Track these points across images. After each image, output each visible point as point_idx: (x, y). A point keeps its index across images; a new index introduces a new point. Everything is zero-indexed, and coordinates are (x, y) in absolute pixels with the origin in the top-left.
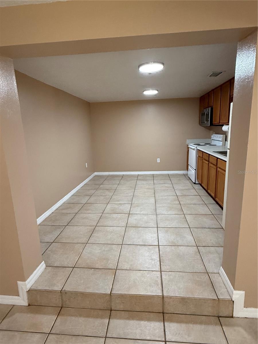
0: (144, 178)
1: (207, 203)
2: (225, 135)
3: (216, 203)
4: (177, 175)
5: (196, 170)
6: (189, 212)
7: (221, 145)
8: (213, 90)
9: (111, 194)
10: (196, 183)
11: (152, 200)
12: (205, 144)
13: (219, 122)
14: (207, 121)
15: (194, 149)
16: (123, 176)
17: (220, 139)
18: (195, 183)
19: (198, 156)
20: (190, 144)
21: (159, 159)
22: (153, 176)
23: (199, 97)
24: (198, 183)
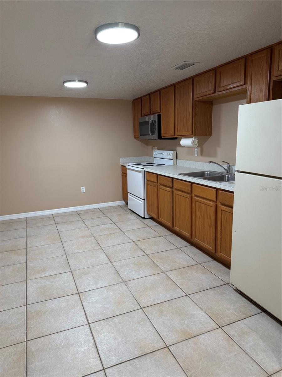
0: (66, 219)
1: (180, 247)
2: (175, 152)
3: (189, 245)
4: (112, 208)
5: (144, 199)
6: (169, 268)
7: (172, 164)
8: (159, 91)
9: (23, 259)
10: (146, 217)
11: (102, 257)
12: (148, 163)
13: (174, 134)
14: (153, 132)
15: (140, 172)
16: (27, 220)
17: (171, 157)
18: (144, 218)
19: (146, 180)
20: (128, 164)
21: (84, 187)
22: (77, 213)
23: (132, 99)
24: (148, 217)
